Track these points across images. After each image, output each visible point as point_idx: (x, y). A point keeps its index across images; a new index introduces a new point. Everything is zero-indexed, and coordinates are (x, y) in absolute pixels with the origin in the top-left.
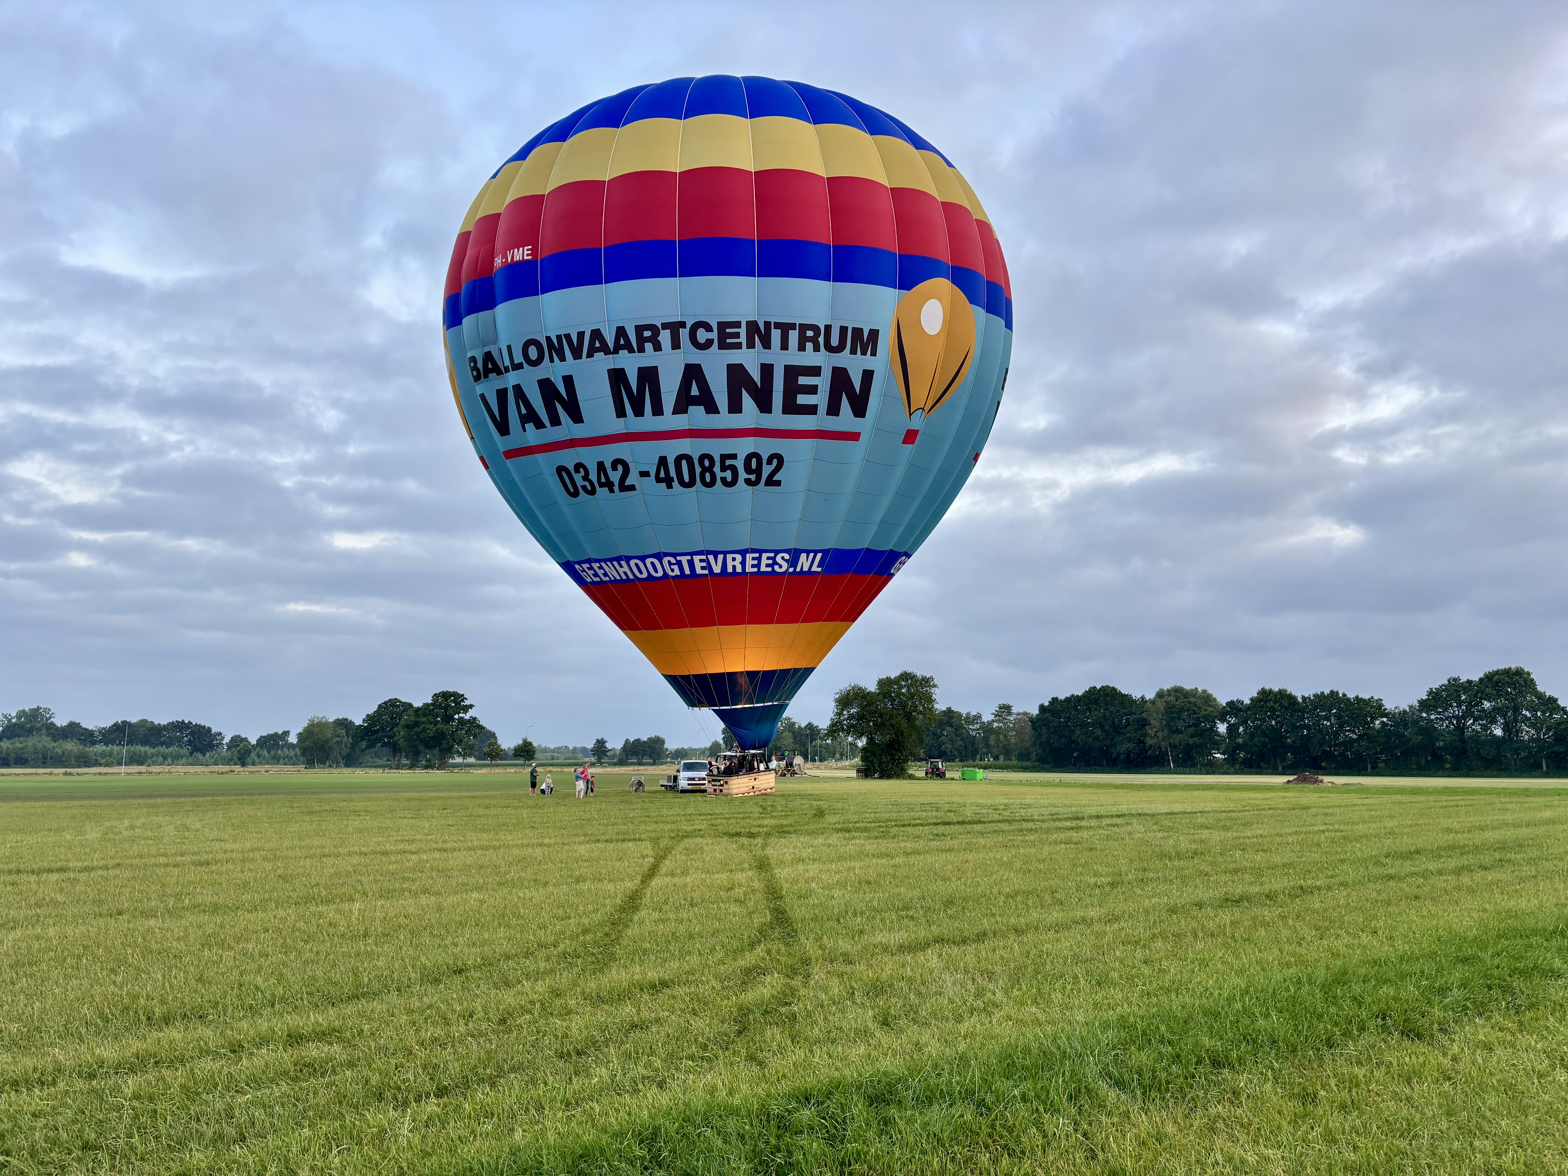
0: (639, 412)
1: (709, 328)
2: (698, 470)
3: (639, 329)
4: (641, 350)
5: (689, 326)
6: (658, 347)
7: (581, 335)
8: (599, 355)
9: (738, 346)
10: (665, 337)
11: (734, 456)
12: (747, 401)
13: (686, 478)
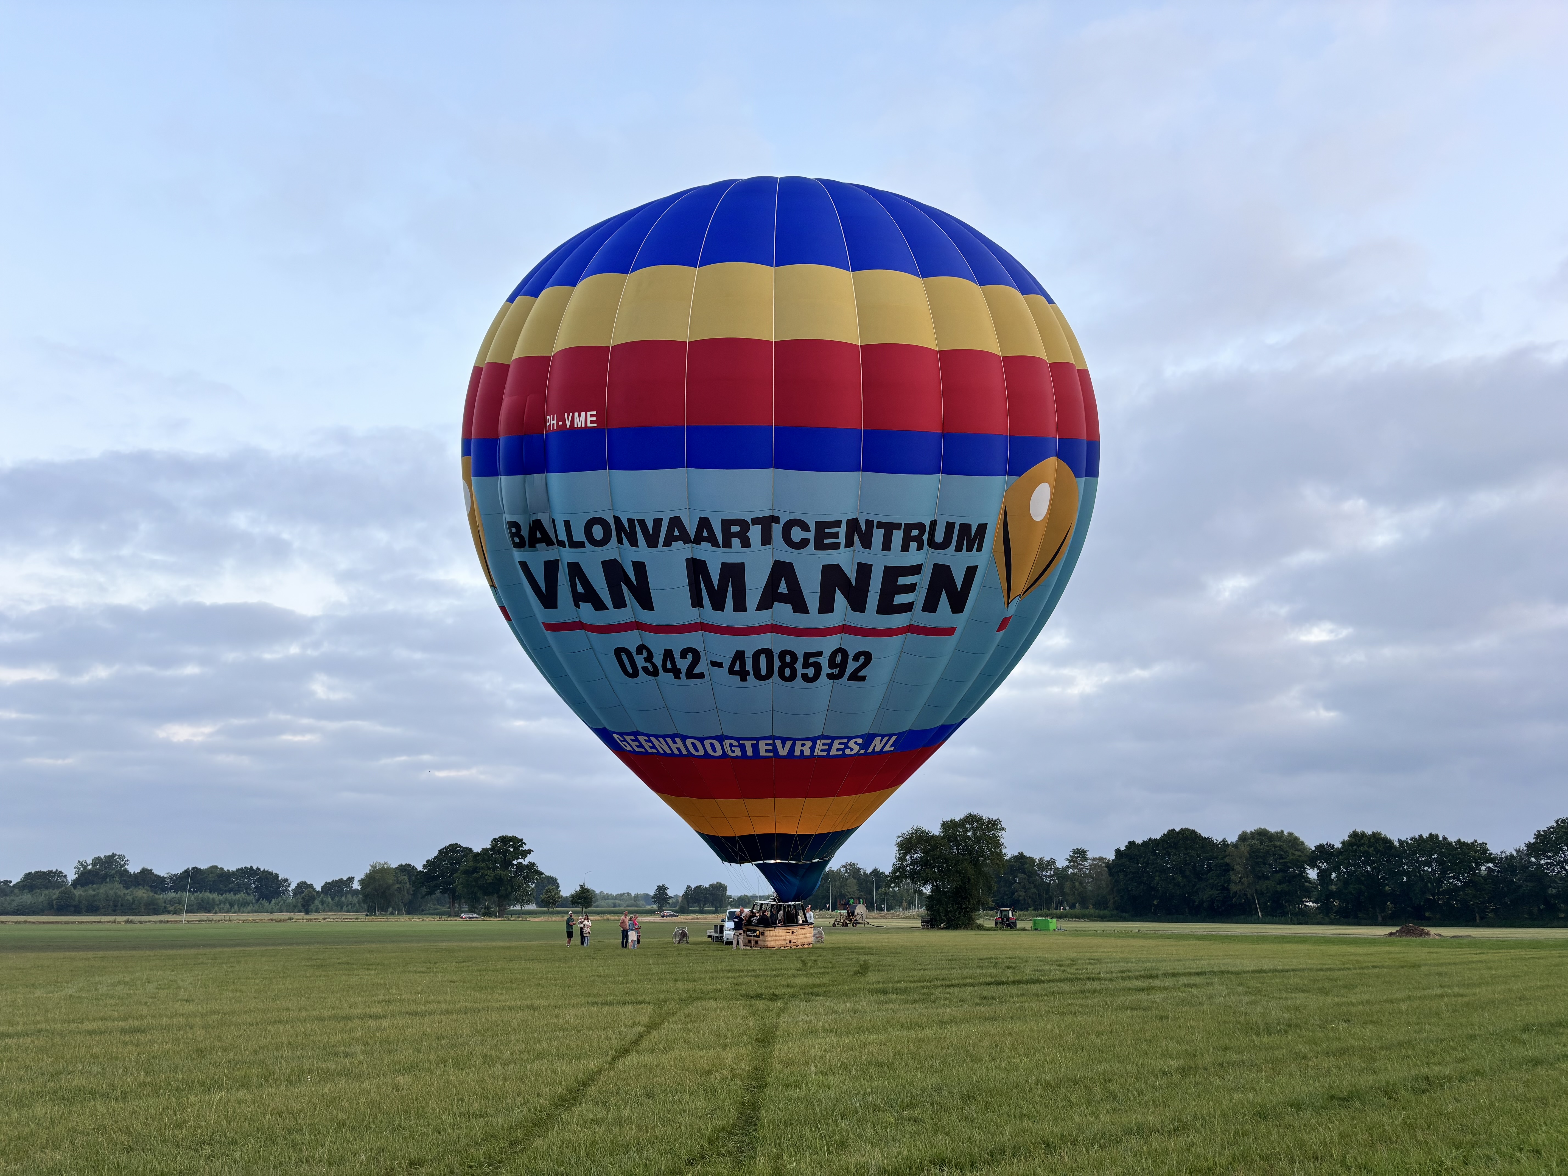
0: (719, 605)
1: (805, 527)
2: (777, 664)
3: (727, 524)
4: (727, 545)
5: (782, 522)
6: (746, 543)
7: (658, 523)
8: (677, 545)
9: (837, 546)
10: (755, 532)
11: (819, 654)
12: (840, 599)
13: (763, 671)
